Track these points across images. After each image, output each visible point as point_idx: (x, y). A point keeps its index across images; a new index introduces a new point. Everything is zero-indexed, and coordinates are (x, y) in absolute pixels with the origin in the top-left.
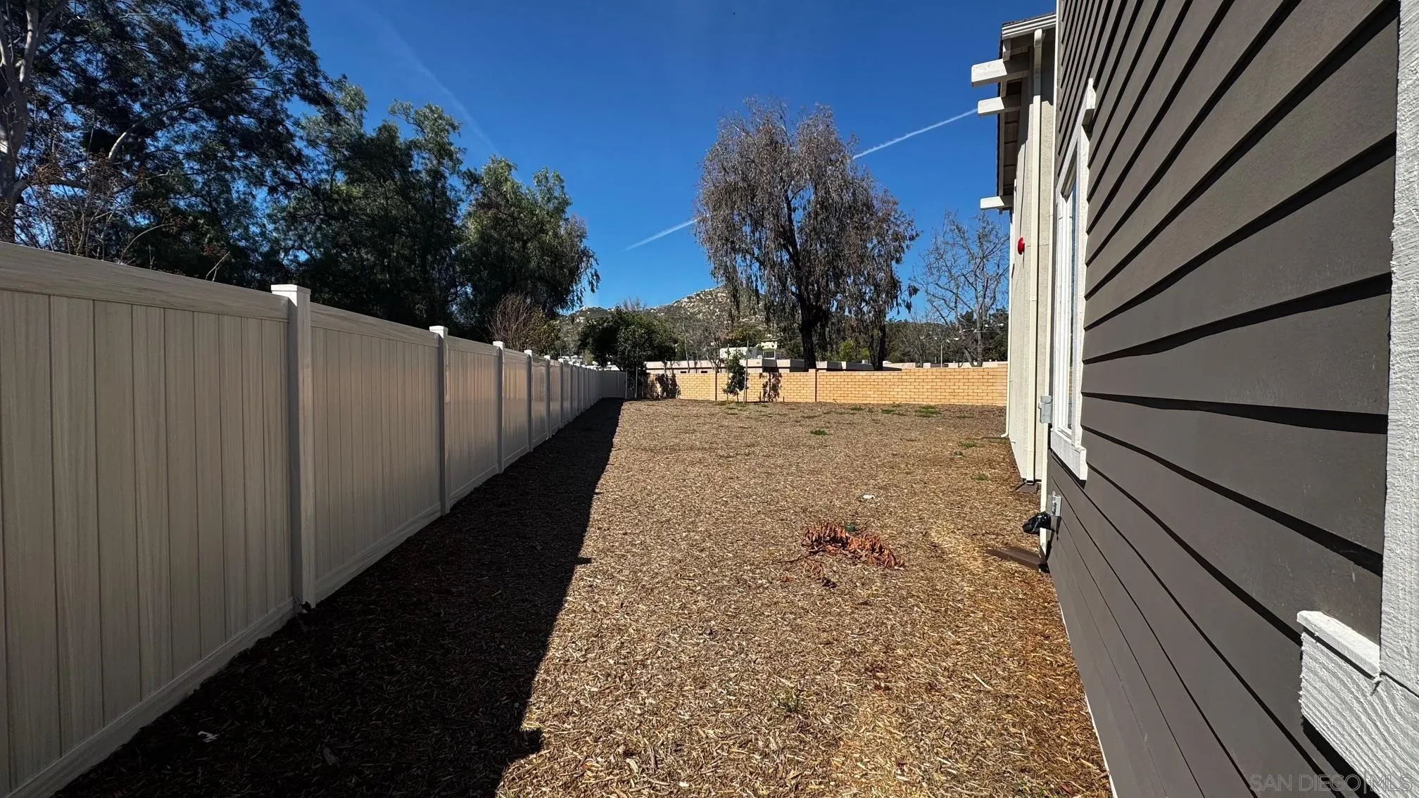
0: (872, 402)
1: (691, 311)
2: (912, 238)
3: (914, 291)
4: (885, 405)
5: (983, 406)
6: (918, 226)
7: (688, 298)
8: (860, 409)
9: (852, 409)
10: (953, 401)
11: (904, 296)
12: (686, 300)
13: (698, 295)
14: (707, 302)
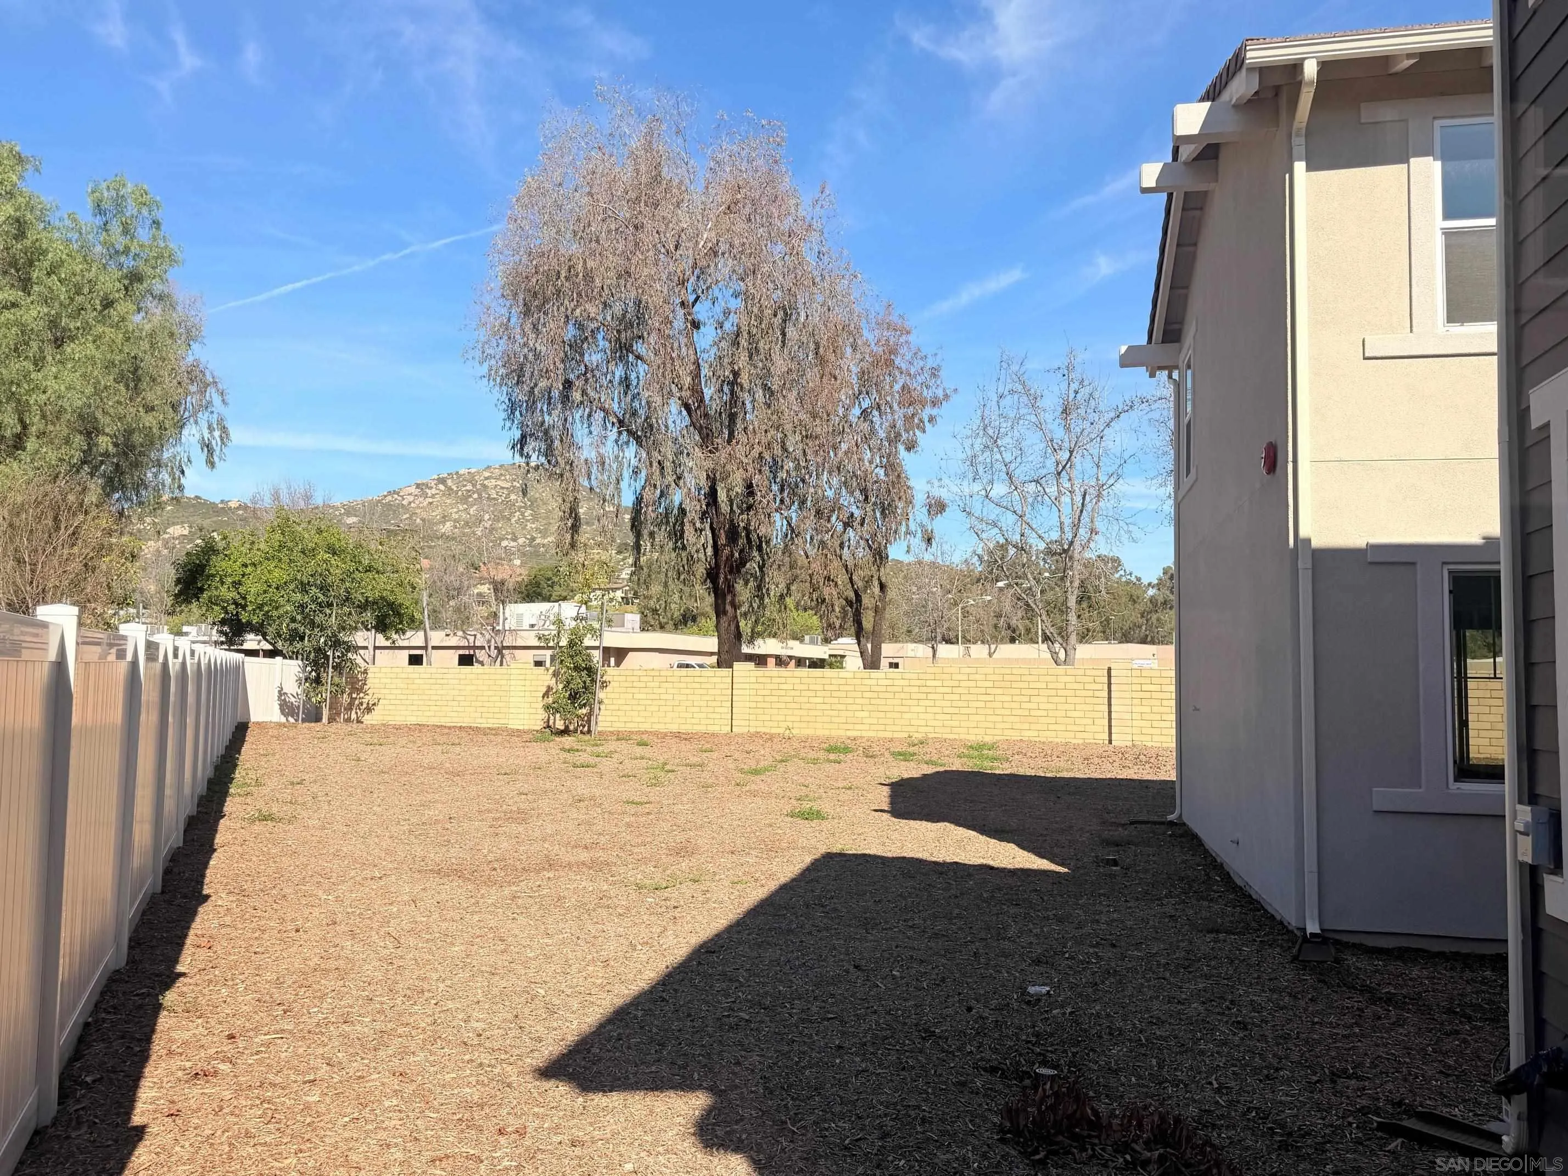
0: (864, 734)
1: (424, 515)
2: (935, 403)
3: (937, 507)
4: (891, 740)
5: (1086, 745)
6: (947, 380)
7: (418, 486)
8: (846, 750)
9: (829, 750)
10: (1029, 735)
11: (919, 514)
12: (413, 489)
13: (442, 481)
14: (464, 499)
